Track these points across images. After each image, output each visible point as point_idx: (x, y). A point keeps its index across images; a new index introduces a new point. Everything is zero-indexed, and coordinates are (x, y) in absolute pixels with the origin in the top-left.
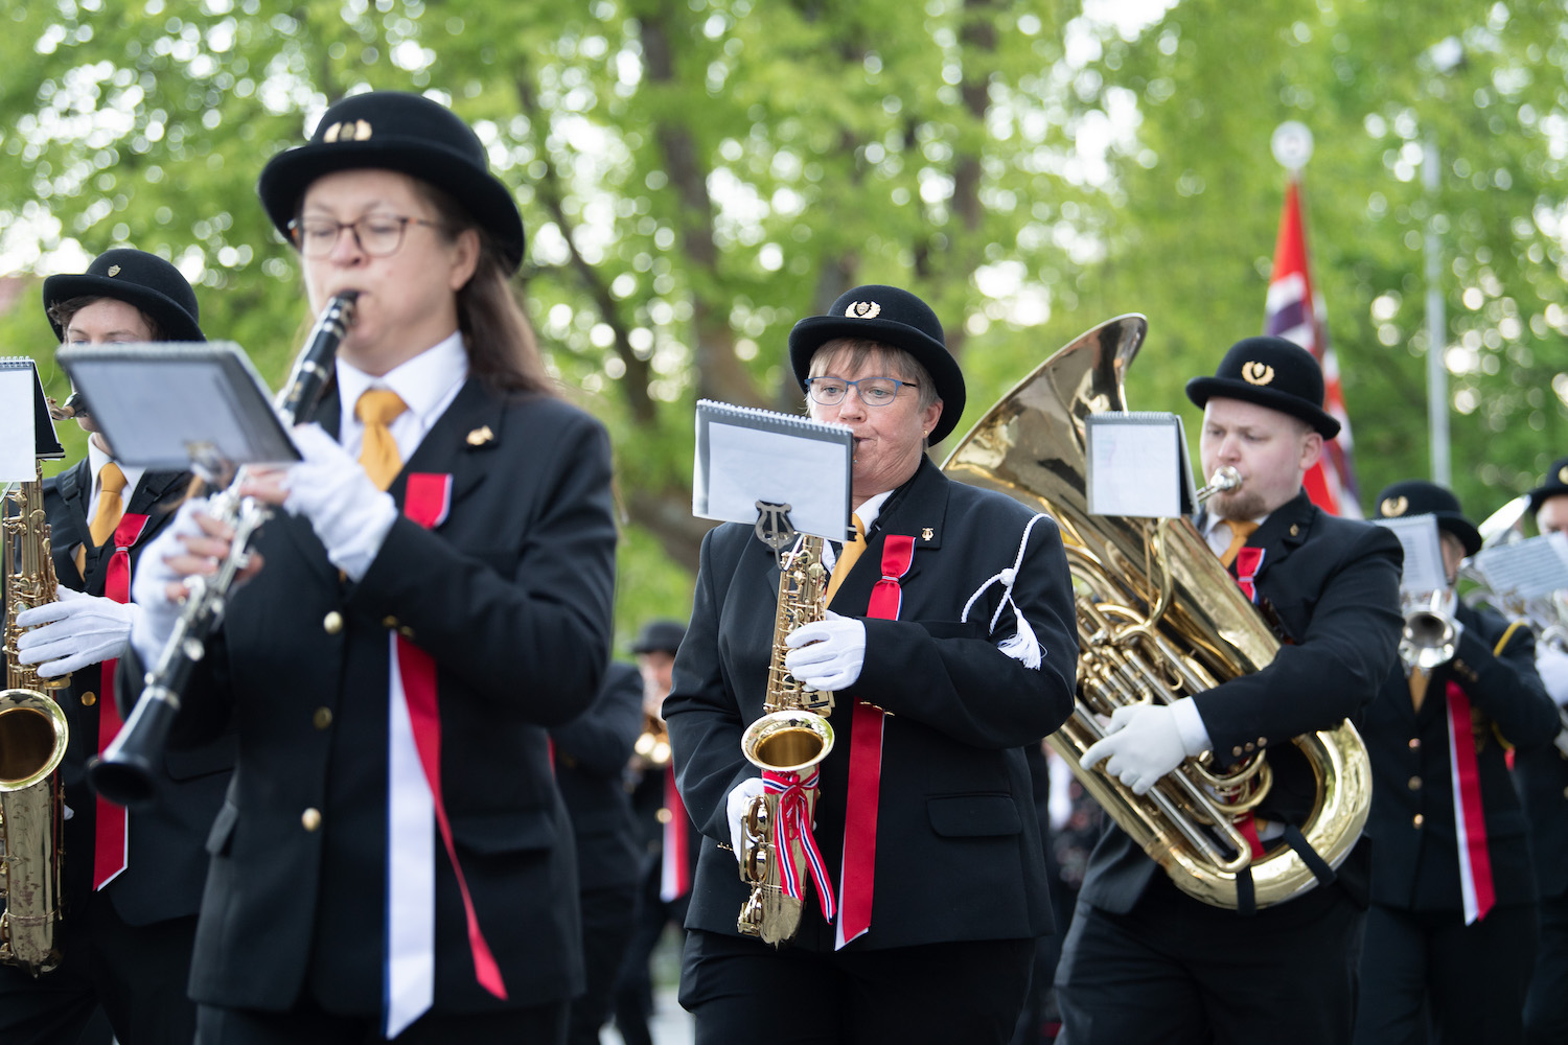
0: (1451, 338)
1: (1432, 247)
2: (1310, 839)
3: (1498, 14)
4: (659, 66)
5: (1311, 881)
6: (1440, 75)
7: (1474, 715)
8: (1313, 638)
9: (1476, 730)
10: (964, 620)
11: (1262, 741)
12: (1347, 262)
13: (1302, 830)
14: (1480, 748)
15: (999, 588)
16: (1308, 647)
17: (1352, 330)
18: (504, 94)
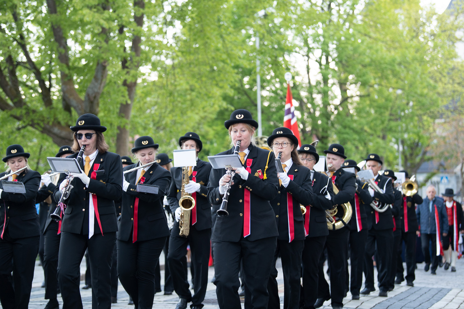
0: (263, 88)
1: (258, 63)
2: (343, 220)
3: (275, 3)
4: (52, 9)
5: (343, 226)
6: (260, 18)
7: (359, 198)
8: (344, 190)
9: (359, 201)
10: (320, 192)
11: (337, 205)
12: (237, 67)
13: (342, 218)
14: (359, 204)
15: (325, 188)
16: (343, 191)
17: (237, 85)
18: (9, 15)
